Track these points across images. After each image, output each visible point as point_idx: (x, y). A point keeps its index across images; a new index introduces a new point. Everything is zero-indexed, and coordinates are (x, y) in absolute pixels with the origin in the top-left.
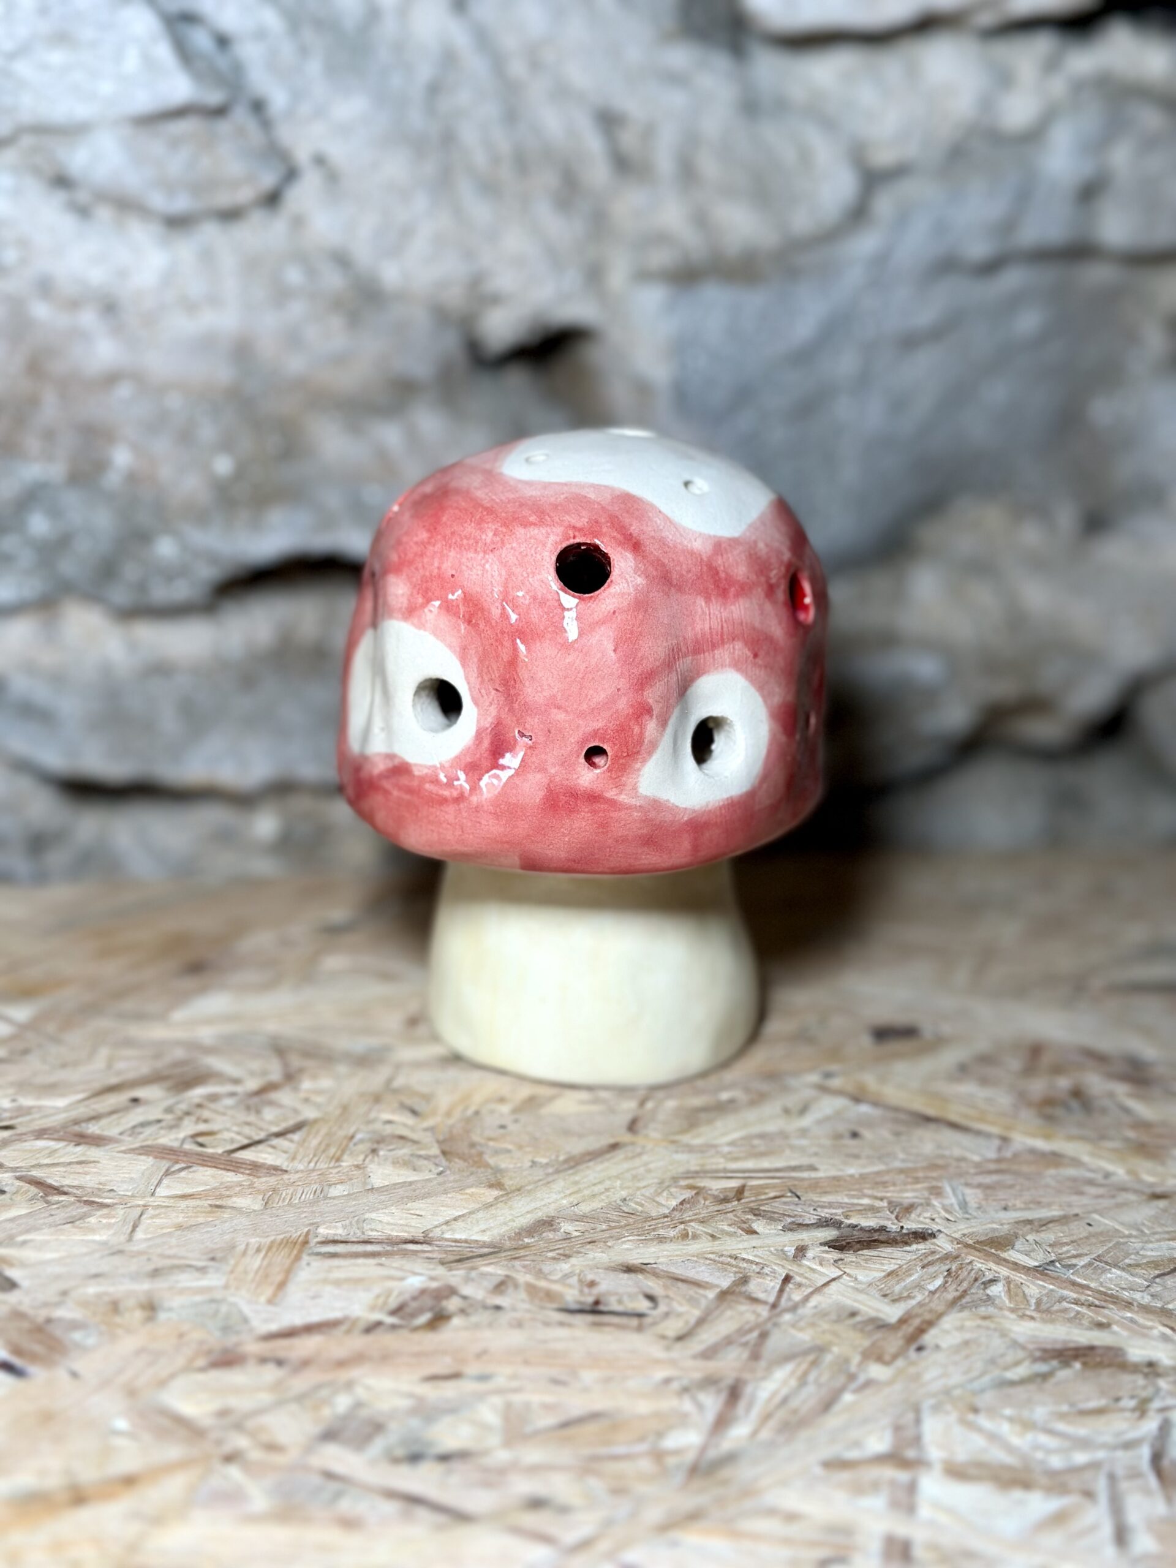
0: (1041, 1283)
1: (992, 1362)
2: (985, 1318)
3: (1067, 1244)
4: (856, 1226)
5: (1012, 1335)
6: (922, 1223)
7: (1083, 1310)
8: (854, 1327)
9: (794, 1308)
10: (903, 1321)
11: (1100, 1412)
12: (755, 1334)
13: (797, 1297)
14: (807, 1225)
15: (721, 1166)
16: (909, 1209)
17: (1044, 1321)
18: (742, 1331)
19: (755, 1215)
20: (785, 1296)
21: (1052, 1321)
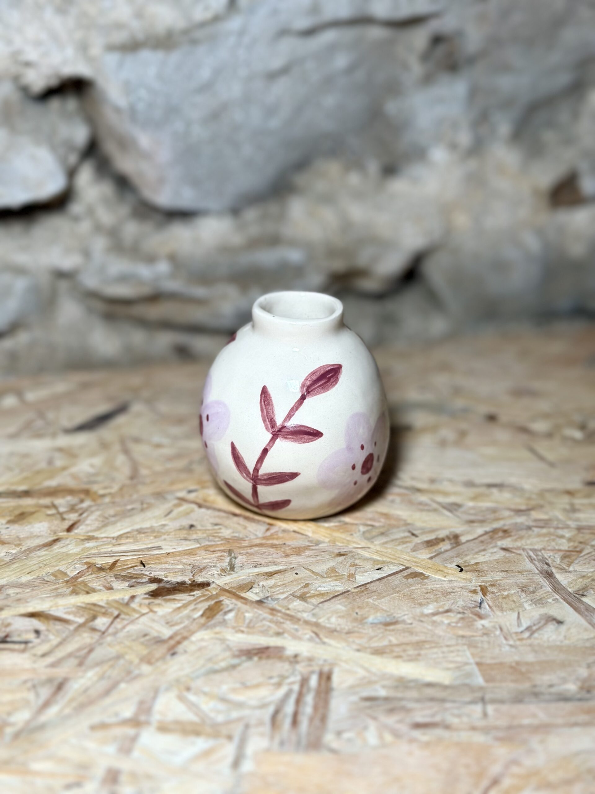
0: (256, 610)
1: (210, 660)
2: (217, 633)
3: (279, 586)
4: (169, 581)
5: (228, 643)
6: (207, 578)
7: (273, 625)
8: (142, 643)
9: (115, 634)
10: (171, 638)
11: (257, 686)
12: (86, 651)
13: (119, 626)
14: (143, 583)
15: (110, 550)
16: (202, 569)
17: (248, 633)
18: (79, 649)
19: (116, 578)
20: (113, 626)
21: (253, 633)
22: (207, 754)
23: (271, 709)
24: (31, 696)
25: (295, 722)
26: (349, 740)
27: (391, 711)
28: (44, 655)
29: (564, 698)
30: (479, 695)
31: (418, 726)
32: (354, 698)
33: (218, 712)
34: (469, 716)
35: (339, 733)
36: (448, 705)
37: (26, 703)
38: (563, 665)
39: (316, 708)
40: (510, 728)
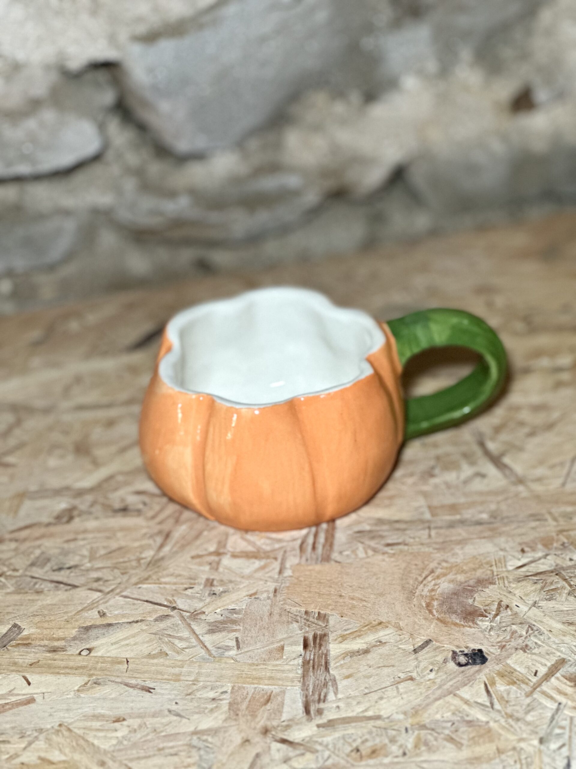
22: (263, 568)
23: (299, 542)
24: (151, 542)
25: (314, 548)
26: (348, 556)
27: (373, 538)
28: (153, 517)
29: (479, 523)
30: (427, 525)
31: (388, 545)
32: (350, 532)
33: (267, 545)
34: (419, 538)
35: (341, 553)
36: (408, 532)
37: (149, 547)
38: (482, 503)
39: (326, 539)
40: (443, 542)
